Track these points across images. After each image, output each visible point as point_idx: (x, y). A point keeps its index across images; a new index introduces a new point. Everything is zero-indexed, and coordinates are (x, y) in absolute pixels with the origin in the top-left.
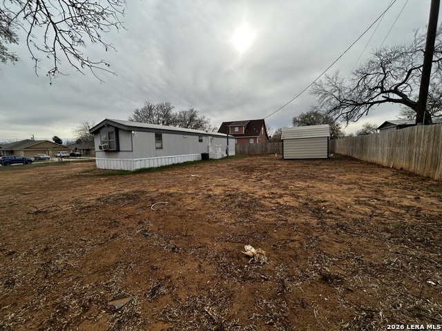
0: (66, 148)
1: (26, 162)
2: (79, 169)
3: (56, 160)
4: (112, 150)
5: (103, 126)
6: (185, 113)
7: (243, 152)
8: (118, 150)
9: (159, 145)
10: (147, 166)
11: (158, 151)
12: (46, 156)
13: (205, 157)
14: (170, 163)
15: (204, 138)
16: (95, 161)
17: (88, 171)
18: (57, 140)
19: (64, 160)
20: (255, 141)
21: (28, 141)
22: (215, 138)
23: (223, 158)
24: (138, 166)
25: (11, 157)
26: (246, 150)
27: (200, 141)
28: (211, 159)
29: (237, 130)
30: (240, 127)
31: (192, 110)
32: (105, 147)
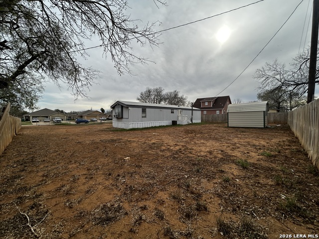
0: (105, 115)
1: (86, 122)
2: (106, 127)
3: (99, 121)
4: (120, 117)
5: (116, 105)
6: (171, 93)
7: (208, 120)
8: (122, 118)
9: (144, 115)
10: (136, 127)
11: (143, 118)
12: (95, 119)
13: (174, 123)
14: (151, 126)
15: (175, 111)
16: (112, 123)
17: (108, 129)
18: (103, 110)
19: (103, 121)
20: (221, 112)
21: (89, 111)
22: (183, 111)
23: (189, 125)
24: (131, 127)
25: (81, 119)
26: (210, 119)
27: (172, 112)
28: (179, 125)
29: (206, 104)
30: (209, 102)
31: (175, 91)
32: (116, 116)
